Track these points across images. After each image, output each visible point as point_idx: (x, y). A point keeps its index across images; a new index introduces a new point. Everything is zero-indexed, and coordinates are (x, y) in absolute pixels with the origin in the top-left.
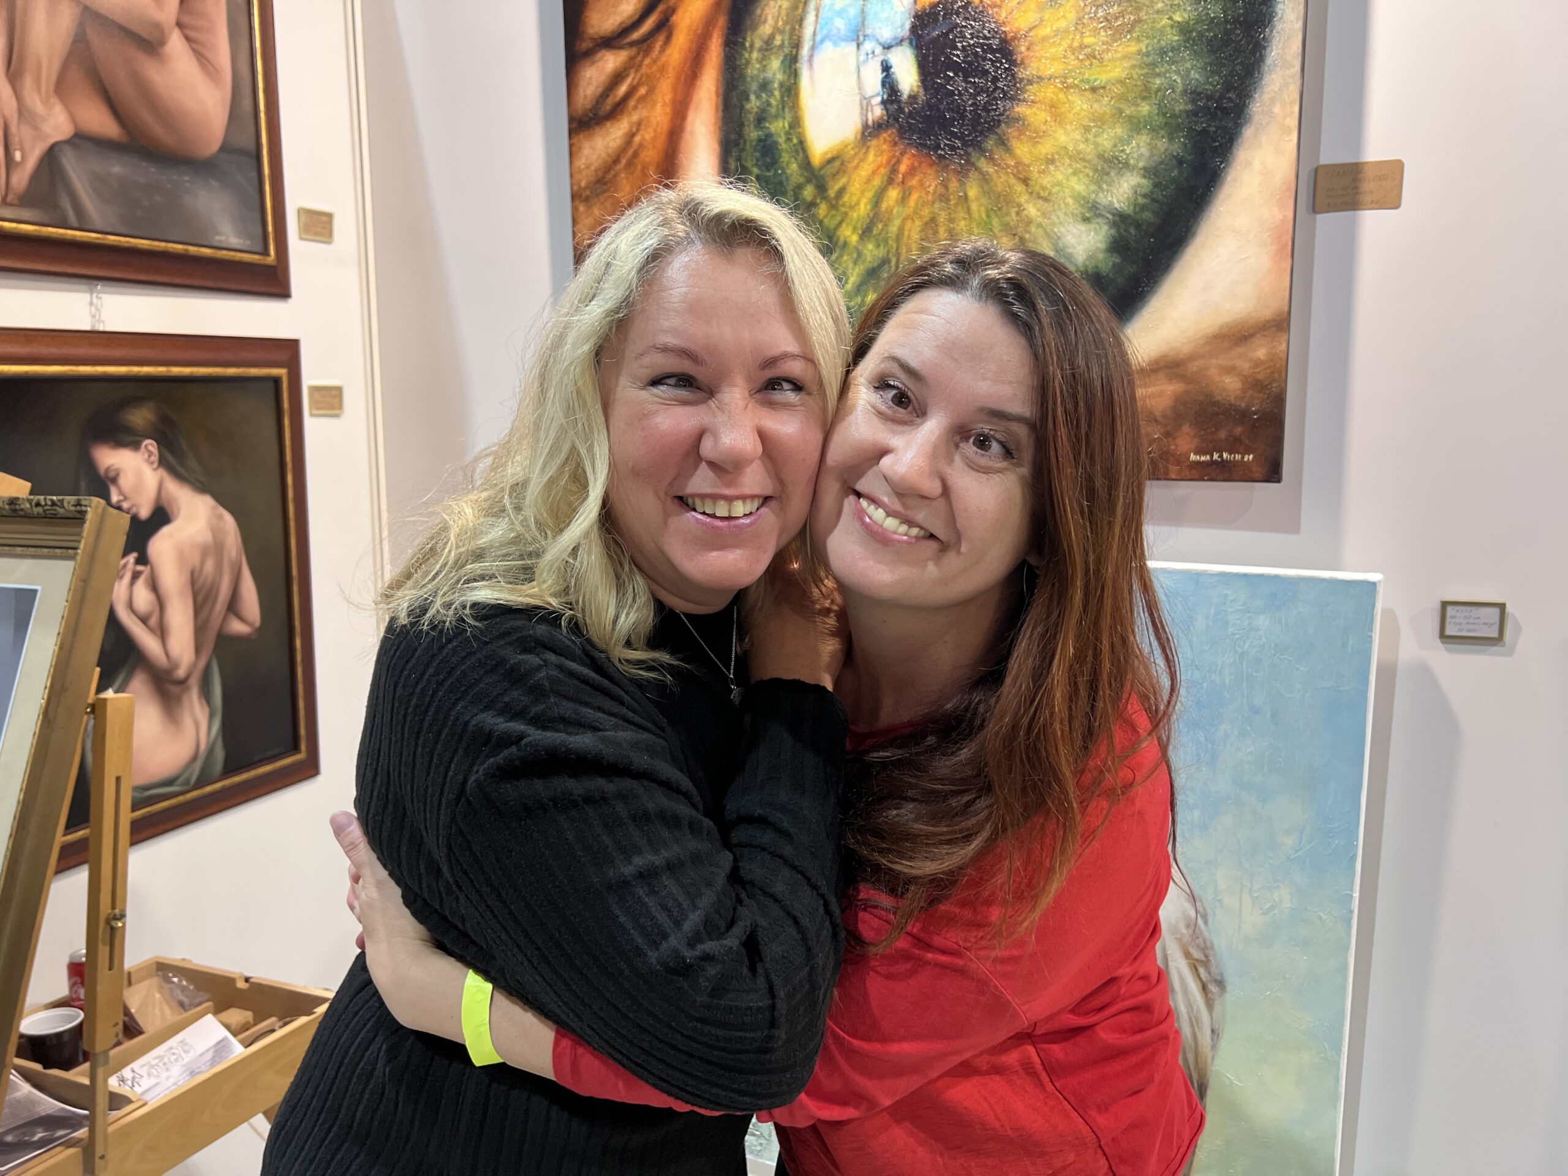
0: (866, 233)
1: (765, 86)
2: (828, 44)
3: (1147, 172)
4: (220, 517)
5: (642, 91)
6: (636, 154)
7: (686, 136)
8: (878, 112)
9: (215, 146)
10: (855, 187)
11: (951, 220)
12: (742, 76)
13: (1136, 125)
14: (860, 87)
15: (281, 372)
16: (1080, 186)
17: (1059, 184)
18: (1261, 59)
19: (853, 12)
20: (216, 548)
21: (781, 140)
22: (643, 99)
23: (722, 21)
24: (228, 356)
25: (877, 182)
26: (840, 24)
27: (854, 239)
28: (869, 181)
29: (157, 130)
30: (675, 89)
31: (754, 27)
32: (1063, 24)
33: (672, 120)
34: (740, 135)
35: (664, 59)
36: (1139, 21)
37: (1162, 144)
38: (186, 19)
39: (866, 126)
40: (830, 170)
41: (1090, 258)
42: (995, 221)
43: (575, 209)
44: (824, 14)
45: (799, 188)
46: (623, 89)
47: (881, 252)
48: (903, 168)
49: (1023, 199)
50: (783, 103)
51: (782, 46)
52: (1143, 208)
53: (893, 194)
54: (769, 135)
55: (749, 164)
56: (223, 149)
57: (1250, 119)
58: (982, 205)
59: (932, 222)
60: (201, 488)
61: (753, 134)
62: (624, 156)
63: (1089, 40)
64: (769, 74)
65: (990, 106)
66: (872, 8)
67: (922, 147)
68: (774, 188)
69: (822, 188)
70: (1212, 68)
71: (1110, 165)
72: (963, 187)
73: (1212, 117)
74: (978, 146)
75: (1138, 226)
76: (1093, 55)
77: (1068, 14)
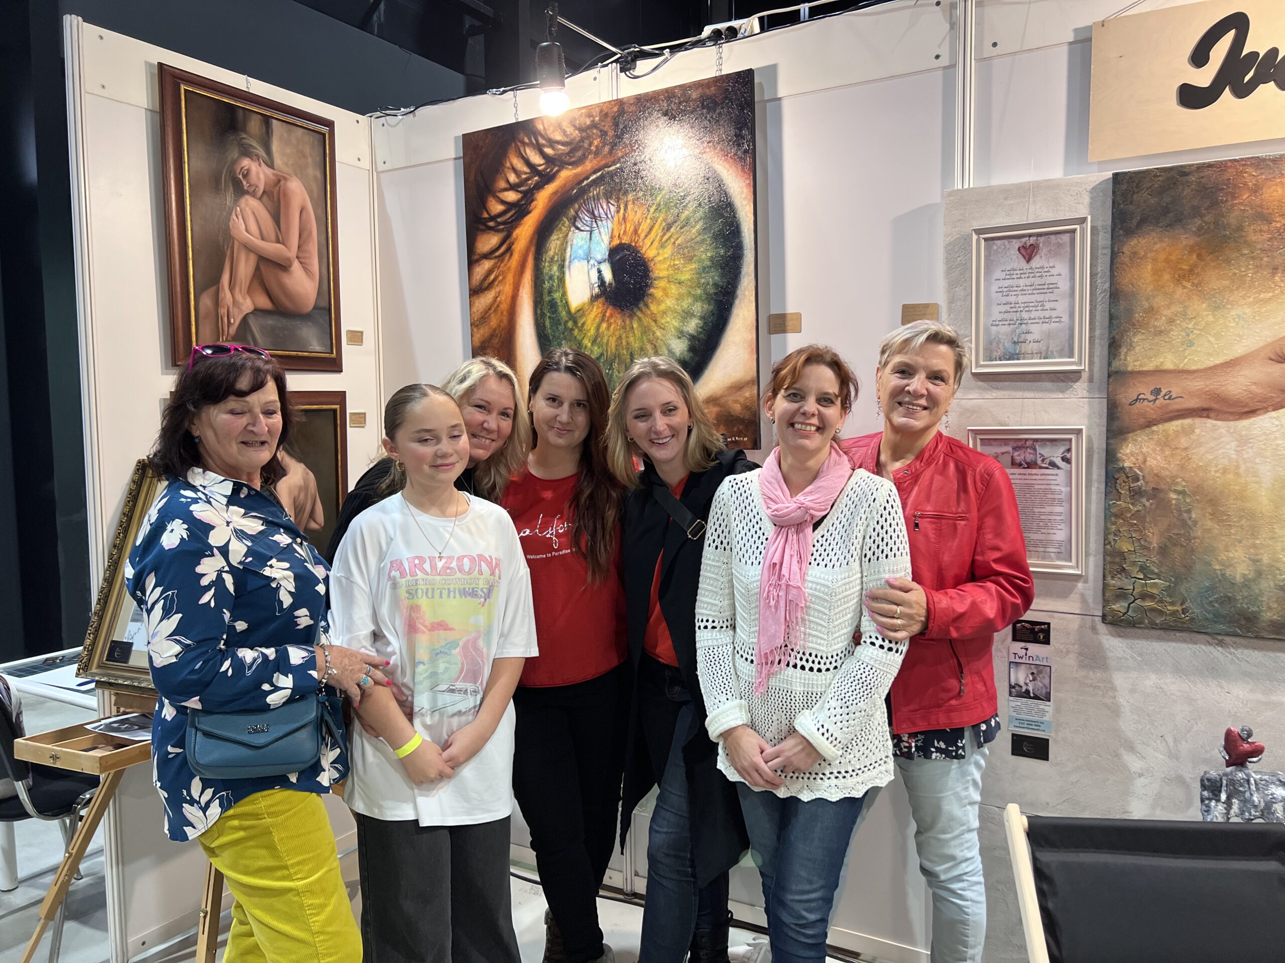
0: (594, 342)
1: (551, 278)
2: (576, 261)
3: (702, 318)
4: (307, 474)
5: (500, 278)
6: (498, 306)
7: (519, 298)
8: (597, 290)
10: (589, 322)
11: (627, 337)
12: (542, 273)
13: (697, 299)
14: (589, 280)
15: (337, 407)
16: (676, 323)
17: (668, 322)
18: (740, 272)
19: (586, 247)
20: (305, 488)
21: (559, 301)
22: (501, 281)
23: (533, 249)
24: (314, 400)
25: (598, 320)
26: (580, 252)
27: (589, 345)
28: (594, 319)
29: (287, 304)
30: (514, 277)
31: (546, 252)
32: (666, 256)
33: (513, 291)
34: (542, 299)
35: (509, 264)
36: (695, 256)
37: (706, 306)
38: (300, 255)
39: (592, 296)
40: (578, 315)
41: (681, 354)
42: (645, 338)
43: (472, 330)
44: (574, 247)
45: (566, 322)
46: (492, 277)
47: (600, 351)
48: (608, 314)
49: (655, 329)
50: (559, 285)
51: (557, 261)
52: (700, 333)
53: (604, 325)
54: (553, 299)
55: (545, 312)
56: (314, 308)
57: (737, 297)
58: (639, 331)
59: (620, 337)
60: (300, 460)
61: (547, 299)
62: (493, 307)
63: (677, 262)
64: (552, 273)
65: (641, 288)
66: (593, 246)
67: (614, 305)
68: (556, 322)
69: (575, 323)
70: (722, 276)
71: (687, 315)
72: (631, 323)
73: (724, 295)
74: (637, 305)
75: (699, 341)
76: (678, 269)
77: (668, 251)
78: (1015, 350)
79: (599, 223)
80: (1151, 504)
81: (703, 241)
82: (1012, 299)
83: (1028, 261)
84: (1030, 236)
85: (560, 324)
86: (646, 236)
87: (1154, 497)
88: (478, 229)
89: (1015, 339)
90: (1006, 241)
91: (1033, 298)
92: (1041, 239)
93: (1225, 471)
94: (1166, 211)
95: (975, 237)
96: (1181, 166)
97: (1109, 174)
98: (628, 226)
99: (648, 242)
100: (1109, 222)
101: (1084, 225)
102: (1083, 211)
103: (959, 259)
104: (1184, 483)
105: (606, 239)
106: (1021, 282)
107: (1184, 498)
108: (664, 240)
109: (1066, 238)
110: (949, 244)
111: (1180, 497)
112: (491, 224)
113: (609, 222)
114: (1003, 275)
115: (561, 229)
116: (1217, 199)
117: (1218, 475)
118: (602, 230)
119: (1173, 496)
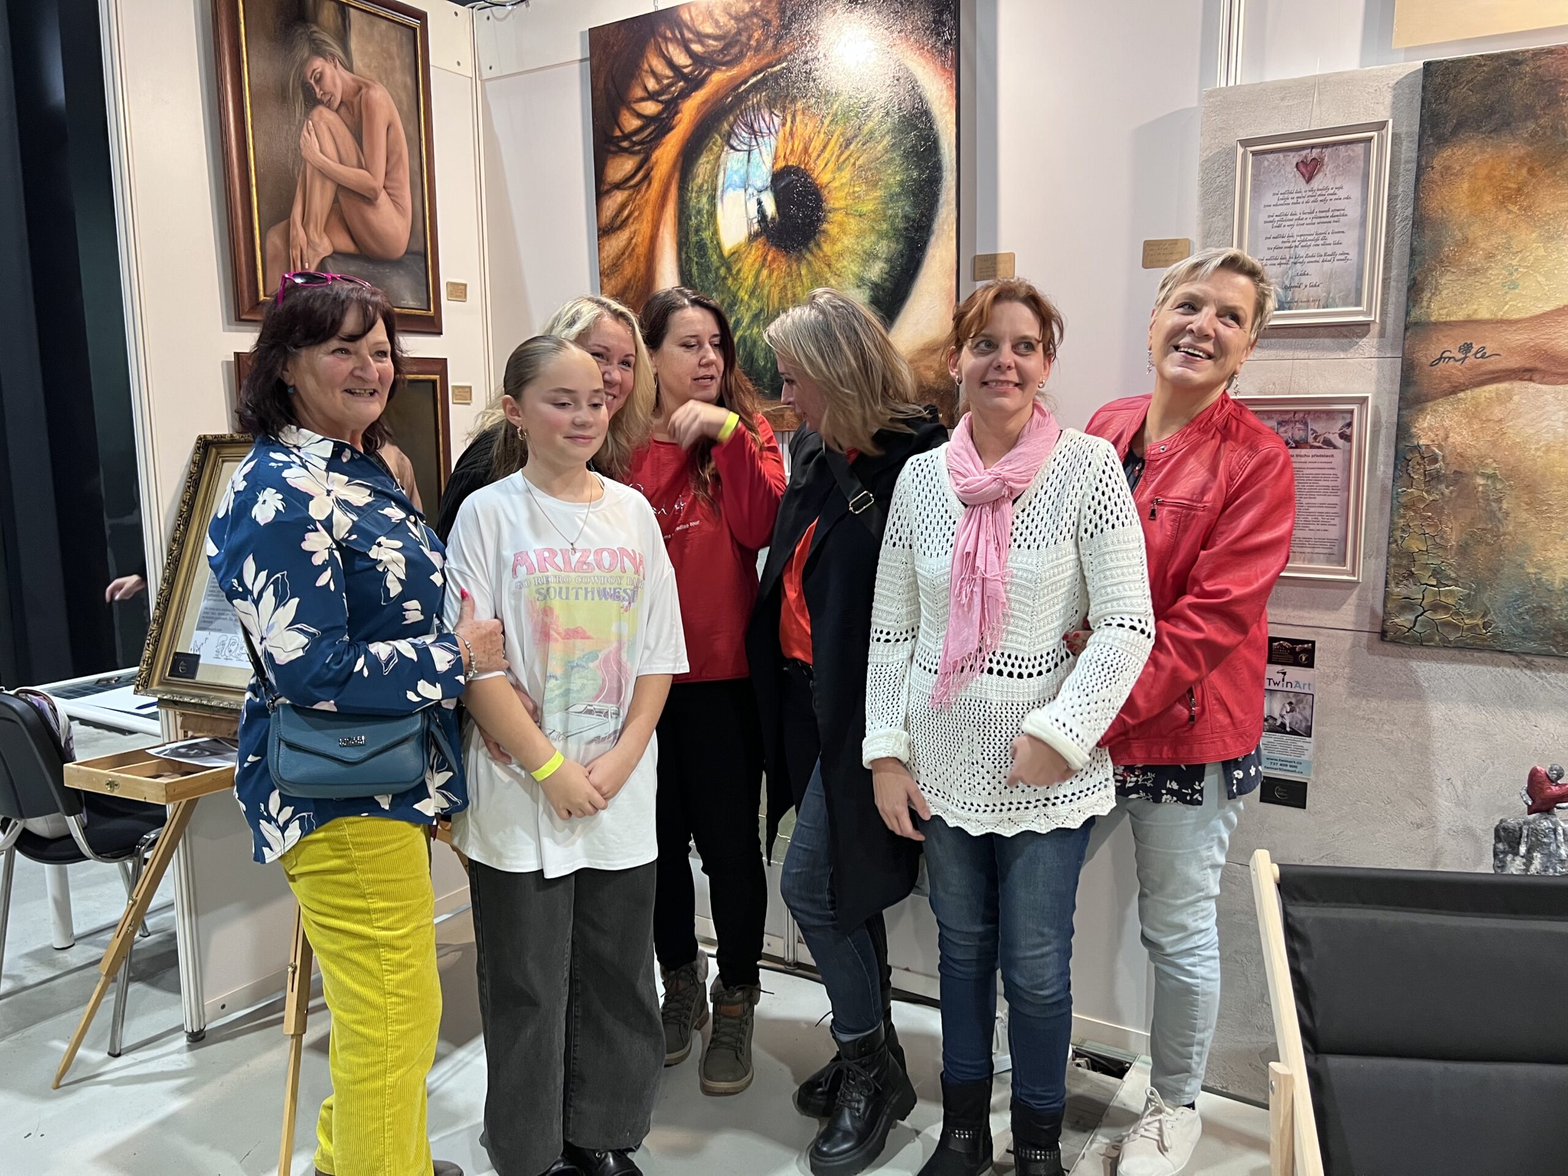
0: (752, 294)
1: (699, 212)
2: (730, 189)
3: (888, 260)
4: (403, 459)
5: (636, 214)
6: (633, 250)
7: (659, 239)
8: (756, 227)
9: (403, 251)
10: (746, 268)
11: (794, 287)
12: (688, 207)
13: (881, 235)
14: (747, 213)
15: (437, 377)
16: (855, 268)
17: (844, 267)
18: (937, 201)
19: (743, 171)
21: (708, 242)
22: (636, 218)
23: (677, 175)
25: (757, 266)
26: (736, 178)
27: (746, 297)
28: (753, 265)
29: (373, 245)
30: (653, 213)
31: (693, 180)
32: (844, 180)
33: (652, 230)
34: (687, 239)
35: (647, 196)
36: (880, 180)
37: (893, 246)
38: (388, 184)
39: (750, 235)
40: (733, 259)
43: (602, 281)
44: (728, 173)
45: (718, 268)
46: (626, 213)
47: (759, 305)
48: (769, 258)
49: (828, 273)
50: (708, 221)
51: (707, 190)
52: (886, 280)
53: (765, 272)
54: (702, 239)
55: (692, 256)
56: (407, 253)
57: (933, 233)
61: (694, 239)
62: (627, 251)
63: (857, 189)
64: (701, 206)
65: (812, 223)
66: (752, 170)
67: (778, 246)
68: (705, 269)
69: (729, 269)
70: (915, 205)
71: (870, 256)
72: (799, 268)
73: (917, 231)
74: (806, 246)
75: (883, 290)
76: (859, 197)
77: (846, 175)
78: (1286, 297)
79: (760, 140)
80: (1451, 492)
81: (892, 160)
82: (1286, 231)
83: (1308, 181)
84: (1313, 146)
85: (710, 271)
86: (819, 156)
87: (1456, 482)
88: (609, 152)
89: (1287, 283)
90: (1281, 155)
91: (1312, 229)
92: (1327, 152)
93: (1548, 449)
94: (1491, 111)
95: (1240, 150)
96: (1513, 53)
97: (1420, 65)
98: (796, 143)
99: (821, 163)
100: (1416, 128)
101: (1384, 132)
102: (1382, 113)
103: (1218, 180)
104: (1495, 465)
105: (768, 160)
106: (1298, 209)
107: (1493, 483)
108: (841, 160)
109: (1359, 148)
110: (1206, 161)
111: (1489, 482)
112: (625, 144)
113: (772, 138)
114: (1274, 200)
115: (711, 149)
116: (1557, 95)
117: (1539, 453)
118: (763, 149)
119: (1480, 481)
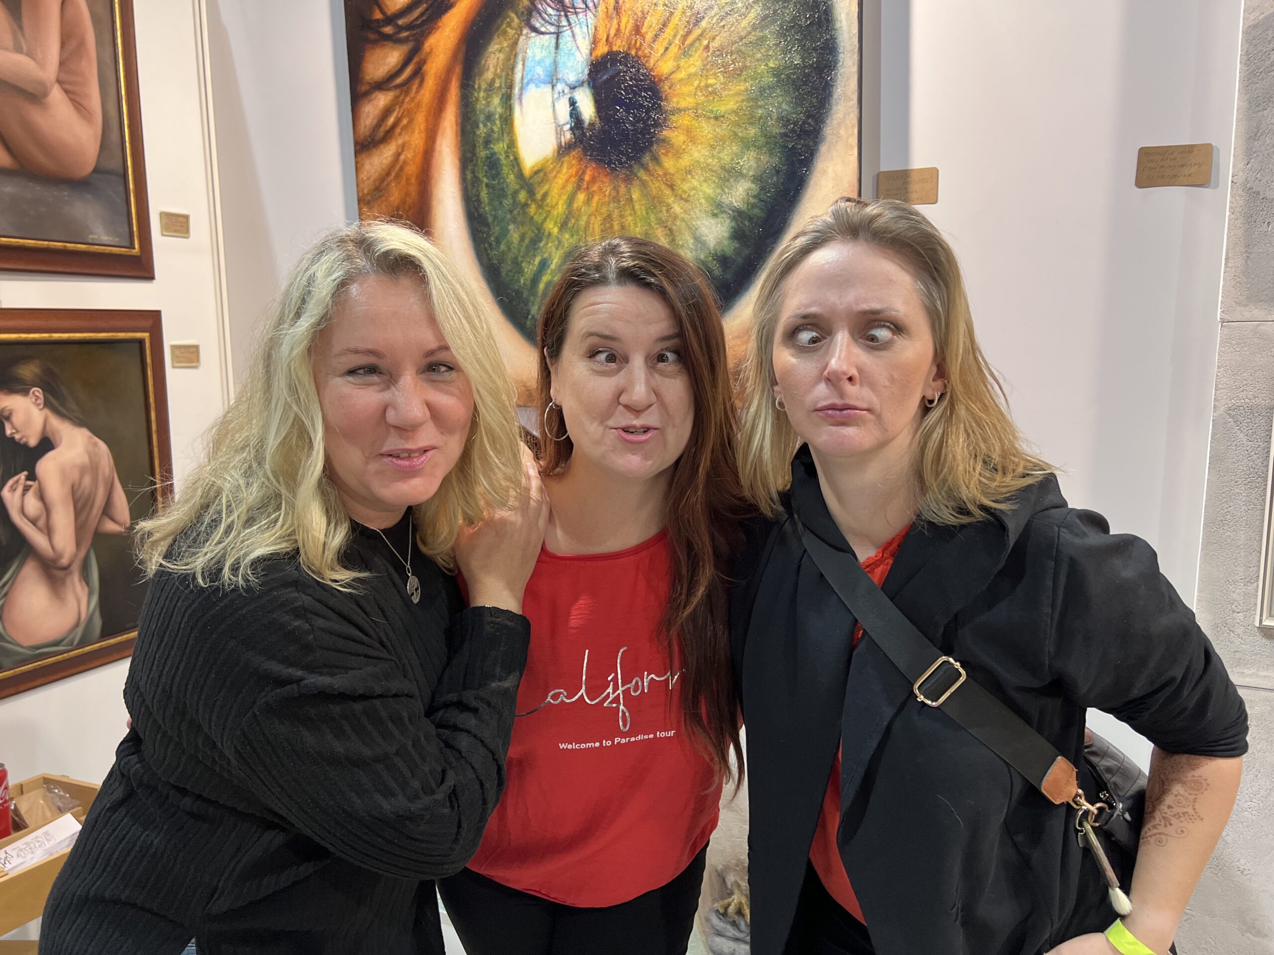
0: (563, 226)
1: (489, 117)
2: (532, 86)
3: (756, 179)
4: (95, 444)
5: (405, 121)
6: (401, 169)
7: (436, 154)
8: (568, 136)
9: (89, 168)
10: (555, 192)
11: (622, 216)
12: (474, 110)
13: (747, 145)
14: (555, 118)
15: (145, 335)
16: (708, 190)
17: (694, 188)
18: (830, 95)
19: (548, 61)
20: (93, 467)
21: (502, 157)
22: (405, 128)
23: (458, 70)
24: (100, 324)
25: (570, 188)
26: (540, 71)
27: (555, 230)
28: (564, 187)
29: (41, 158)
30: (427, 120)
31: (481, 74)
32: (693, 70)
33: (426, 143)
34: (474, 154)
35: (419, 97)
36: (745, 67)
37: (764, 158)
39: (560, 146)
40: (537, 179)
41: (718, 243)
42: (652, 217)
43: (360, 209)
44: (528, 63)
45: (516, 192)
46: (391, 120)
47: (574, 241)
48: (587, 178)
49: (671, 200)
50: (502, 129)
51: (500, 87)
52: (754, 206)
53: (581, 197)
54: (494, 154)
55: (480, 176)
56: (96, 170)
57: (823, 140)
58: (642, 205)
59: (609, 217)
60: (79, 422)
61: (482, 153)
62: (394, 170)
63: (711, 81)
64: (492, 109)
65: (645, 131)
66: (562, 59)
67: (600, 161)
68: (499, 193)
69: (531, 193)
70: (799, 101)
71: (730, 174)
72: (629, 191)
73: (799, 137)
74: (637, 159)
75: (750, 219)
76: (714, 93)
77: (694, 63)
79: (572, 18)
81: (763, 39)
85: (505, 196)
86: (656, 36)
88: (367, 40)
98: (624, 20)
99: (659, 47)
105: (584, 45)
108: (688, 42)
112: (388, 30)
113: (590, 14)
115: (505, 32)
118: (577, 30)
